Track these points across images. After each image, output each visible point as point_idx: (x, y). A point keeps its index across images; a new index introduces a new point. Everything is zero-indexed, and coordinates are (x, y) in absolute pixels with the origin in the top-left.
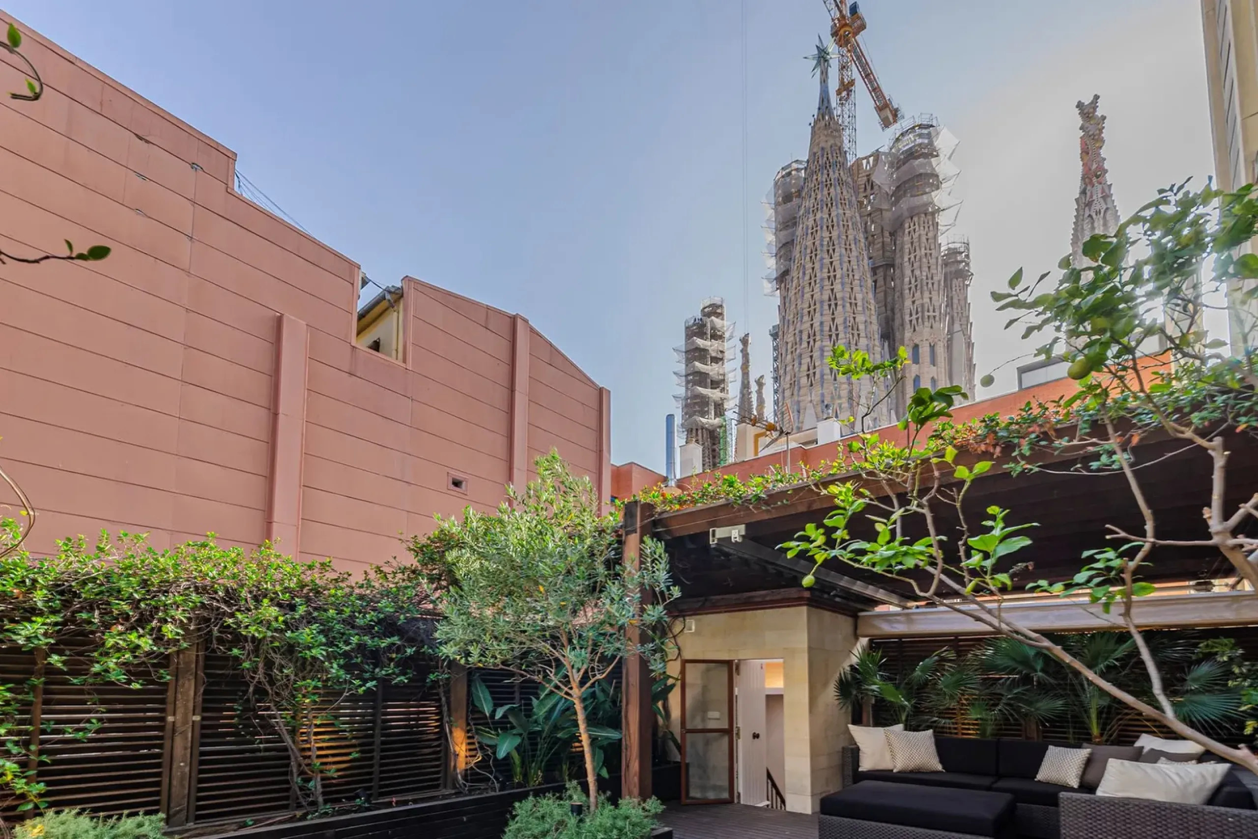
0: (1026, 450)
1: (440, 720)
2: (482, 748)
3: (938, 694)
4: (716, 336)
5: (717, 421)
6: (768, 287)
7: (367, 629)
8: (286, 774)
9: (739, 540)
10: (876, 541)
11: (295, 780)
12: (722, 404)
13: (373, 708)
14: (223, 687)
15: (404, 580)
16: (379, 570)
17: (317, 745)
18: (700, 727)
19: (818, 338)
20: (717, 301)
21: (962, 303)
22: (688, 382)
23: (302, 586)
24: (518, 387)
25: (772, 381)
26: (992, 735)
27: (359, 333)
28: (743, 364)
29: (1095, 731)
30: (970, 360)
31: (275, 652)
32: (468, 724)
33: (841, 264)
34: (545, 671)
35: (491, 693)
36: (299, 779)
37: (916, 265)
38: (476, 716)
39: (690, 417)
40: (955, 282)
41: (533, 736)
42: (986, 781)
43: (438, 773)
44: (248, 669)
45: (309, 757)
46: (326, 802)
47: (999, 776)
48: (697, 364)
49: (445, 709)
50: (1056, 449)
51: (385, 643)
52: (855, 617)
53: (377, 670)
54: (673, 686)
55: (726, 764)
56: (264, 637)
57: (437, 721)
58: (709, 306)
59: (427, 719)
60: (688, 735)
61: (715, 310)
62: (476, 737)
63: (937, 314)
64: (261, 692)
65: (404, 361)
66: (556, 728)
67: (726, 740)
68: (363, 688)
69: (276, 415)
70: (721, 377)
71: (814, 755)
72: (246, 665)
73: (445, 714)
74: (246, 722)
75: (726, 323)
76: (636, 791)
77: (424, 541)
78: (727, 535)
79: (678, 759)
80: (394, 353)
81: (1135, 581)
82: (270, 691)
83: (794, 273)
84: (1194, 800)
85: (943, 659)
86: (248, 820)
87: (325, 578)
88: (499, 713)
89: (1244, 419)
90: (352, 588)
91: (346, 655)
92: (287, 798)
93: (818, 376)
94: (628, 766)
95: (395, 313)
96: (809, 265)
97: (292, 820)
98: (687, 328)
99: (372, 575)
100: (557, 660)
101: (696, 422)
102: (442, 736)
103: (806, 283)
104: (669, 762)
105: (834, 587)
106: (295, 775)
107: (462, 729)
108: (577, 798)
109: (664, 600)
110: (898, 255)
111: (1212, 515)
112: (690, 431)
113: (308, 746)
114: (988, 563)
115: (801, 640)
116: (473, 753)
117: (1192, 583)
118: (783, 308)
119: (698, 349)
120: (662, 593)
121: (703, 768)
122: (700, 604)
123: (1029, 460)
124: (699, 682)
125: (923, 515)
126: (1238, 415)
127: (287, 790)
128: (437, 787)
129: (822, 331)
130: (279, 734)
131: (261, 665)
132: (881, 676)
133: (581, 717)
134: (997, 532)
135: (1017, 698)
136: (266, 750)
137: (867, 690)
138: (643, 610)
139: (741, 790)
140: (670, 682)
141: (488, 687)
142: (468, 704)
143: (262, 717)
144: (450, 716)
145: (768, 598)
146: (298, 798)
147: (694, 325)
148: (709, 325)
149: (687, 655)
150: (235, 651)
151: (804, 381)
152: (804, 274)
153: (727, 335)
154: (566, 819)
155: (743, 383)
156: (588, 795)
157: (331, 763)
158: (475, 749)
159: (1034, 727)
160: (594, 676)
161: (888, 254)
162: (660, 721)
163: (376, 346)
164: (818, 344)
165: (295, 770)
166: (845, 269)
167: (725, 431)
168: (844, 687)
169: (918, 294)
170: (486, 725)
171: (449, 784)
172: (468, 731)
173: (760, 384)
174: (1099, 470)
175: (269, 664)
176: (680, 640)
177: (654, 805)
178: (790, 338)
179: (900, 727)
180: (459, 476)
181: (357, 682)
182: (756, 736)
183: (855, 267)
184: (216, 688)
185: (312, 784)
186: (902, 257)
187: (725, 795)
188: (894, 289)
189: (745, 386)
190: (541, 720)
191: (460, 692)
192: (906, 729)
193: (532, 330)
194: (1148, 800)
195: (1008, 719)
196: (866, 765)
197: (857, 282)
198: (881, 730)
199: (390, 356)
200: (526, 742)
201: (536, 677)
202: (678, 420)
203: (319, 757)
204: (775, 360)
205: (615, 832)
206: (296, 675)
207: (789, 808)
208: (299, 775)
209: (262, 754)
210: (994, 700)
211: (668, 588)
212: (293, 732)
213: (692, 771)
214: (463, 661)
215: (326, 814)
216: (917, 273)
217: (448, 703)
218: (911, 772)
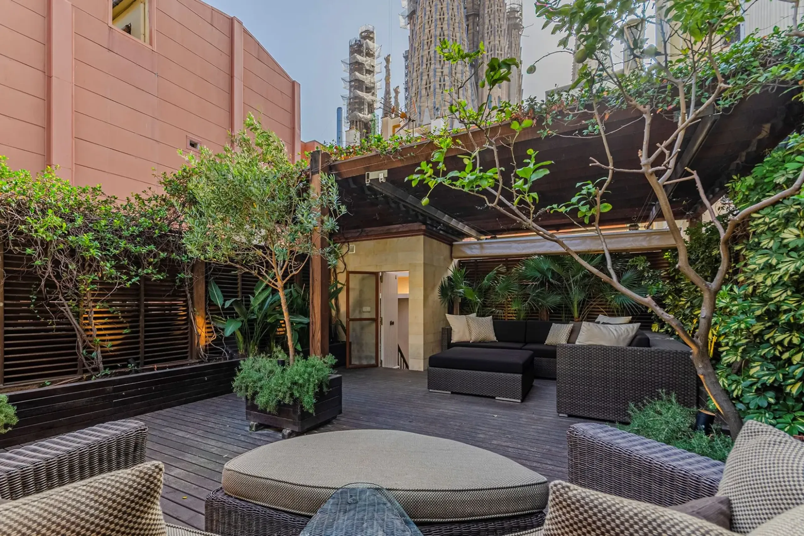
0: (549, 121)
1: (187, 310)
2: (217, 331)
3: (495, 295)
4: (369, 54)
5: (369, 116)
6: (403, 21)
7: (132, 238)
8: (73, 348)
9: (384, 180)
10: (464, 170)
11: (81, 351)
12: (373, 104)
13: (138, 300)
14: (21, 281)
15: (157, 206)
16: (138, 197)
17: (97, 327)
18: (358, 317)
19: (433, 62)
20: (370, 28)
21: (517, 46)
22: (351, 86)
23: (80, 204)
24: (236, 74)
25: (404, 90)
26: (524, 319)
27: (114, 19)
28: (386, 77)
29: (576, 315)
30: (520, 86)
31: (60, 253)
32: (207, 314)
33: (448, 10)
34: (259, 270)
35: (222, 292)
36: (84, 351)
37: (492, 16)
38: (211, 308)
39: (352, 112)
40: (513, 31)
41: (251, 322)
42: (519, 345)
43: (186, 348)
44: (39, 266)
45: (91, 336)
46: (105, 368)
47: (526, 343)
48: (357, 73)
49: (190, 302)
50: (566, 121)
51: (144, 250)
52: (451, 245)
53: (140, 270)
54: (341, 288)
55: (374, 341)
56: (51, 241)
57: (184, 311)
58: (365, 32)
59: (177, 310)
60: (351, 323)
61: (368, 35)
62: (212, 323)
63: (503, 53)
64: (50, 285)
65: (151, 44)
66: (266, 316)
67: (374, 325)
68: (130, 282)
69: (50, 77)
70: (372, 85)
71: (425, 333)
72: (38, 262)
73: (190, 306)
74: (41, 308)
75: (376, 45)
76: (319, 351)
77: (170, 177)
78: (376, 177)
79: (344, 339)
80: (142, 36)
81: (601, 203)
82: (58, 284)
83: (419, 13)
84: (623, 344)
85: (499, 273)
86: (46, 382)
87: (97, 200)
88: (228, 304)
89: (660, 105)
90: (118, 209)
91: (115, 257)
92: (75, 366)
93: (432, 89)
94: (313, 336)
95: (142, 5)
96: (428, 9)
97: (80, 380)
98: (351, 46)
99: (133, 201)
100: (267, 262)
101: (356, 116)
102: (188, 321)
103: (426, 21)
104: (339, 342)
105: (439, 222)
106: (81, 348)
107: (202, 317)
108: (281, 356)
109: (336, 216)
110: (481, 9)
111: (642, 154)
112: (352, 123)
113: (90, 327)
114: (526, 187)
115: (420, 258)
116: (210, 334)
117: (628, 225)
118: (412, 38)
119: (358, 63)
120: (335, 211)
121: (360, 345)
122: (358, 234)
123: (551, 128)
124: (357, 287)
125: (492, 150)
126: (658, 103)
127: (75, 360)
128: (186, 358)
129: (435, 57)
130: (67, 318)
131: (50, 264)
132: (465, 283)
133: (284, 308)
134: (531, 166)
135: (538, 296)
136: (57, 330)
137: (457, 292)
138: (322, 222)
139: (383, 359)
140: (339, 286)
141: (220, 287)
142: (206, 299)
143: (53, 306)
144: (193, 307)
145: (400, 230)
146: (84, 366)
147: (355, 44)
148: (364, 45)
149: (350, 269)
150: (29, 251)
151: (424, 92)
152: (425, 14)
153: (376, 54)
154: (275, 369)
155: (386, 90)
156: (288, 355)
157: (108, 340)
158: (212, 332)
159: (545, 313)
160: (291, 272)
161: (476, 7)
162: (334, 313)
163: (128, 29)
164: (433, 66)
165: (80, 344)
166: (450, 14)
167: (374, 124)
168: (444, 291)
169: (492, 37)
170: (219, 314)
171: (194, 354)
172: (207, 319)
173: (397, 92)
174: (587, 135)
175: (56, 263)
176: (346, 259)
177: (331, 359)
178: (415, 60)
179: (475, 314)
180: (195, 139)
181: (125, 277)
182: (392, 323)
183: (456, 13)
184: (14, 281)
185: (94, 354)
186: (484, 10)
187: (373, 362)
188: (478, 32)
189: (388, 92)
190: (256, 310)
191: (200, 290)
192: (477, 316)
193: (245, 31)
194: (600, 345)
195: (532, 309)
196: (455, 339)
197: (457, 25)
198: (464, 317)
199: (140, 38)
200: (247, 326)
201: (253, 272)
202: (344, 114)
203: (98, 335)
204: (406, 76)
205: (306, 375)
206: (78, 271)
207: (410, 369)
208: (84, 348)
209: (55, 333)
210: (525, 297)
211: (339, 208)
212: (77, 315)
213: (354, 347)
214: (202, 258)
215: (106, 375)
216: (492, 22)
217: (192, 298)
218: (480, 342)
